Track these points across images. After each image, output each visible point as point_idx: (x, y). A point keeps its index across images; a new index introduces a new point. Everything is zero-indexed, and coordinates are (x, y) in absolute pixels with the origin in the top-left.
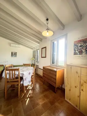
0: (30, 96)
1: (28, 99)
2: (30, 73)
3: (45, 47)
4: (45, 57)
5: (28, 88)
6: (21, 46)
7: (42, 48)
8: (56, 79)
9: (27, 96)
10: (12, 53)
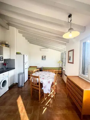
0: (48, 105)
1: (46, 108)
2: (49, 82)
3: (73, 50)
4: (73, 63)
5: (49, 96)
6: (49, 49)
7: (69, 51)
8: (82, 101)
9: (46, 105)
10: (42, 57)
